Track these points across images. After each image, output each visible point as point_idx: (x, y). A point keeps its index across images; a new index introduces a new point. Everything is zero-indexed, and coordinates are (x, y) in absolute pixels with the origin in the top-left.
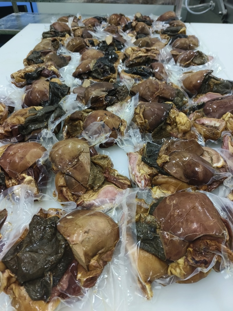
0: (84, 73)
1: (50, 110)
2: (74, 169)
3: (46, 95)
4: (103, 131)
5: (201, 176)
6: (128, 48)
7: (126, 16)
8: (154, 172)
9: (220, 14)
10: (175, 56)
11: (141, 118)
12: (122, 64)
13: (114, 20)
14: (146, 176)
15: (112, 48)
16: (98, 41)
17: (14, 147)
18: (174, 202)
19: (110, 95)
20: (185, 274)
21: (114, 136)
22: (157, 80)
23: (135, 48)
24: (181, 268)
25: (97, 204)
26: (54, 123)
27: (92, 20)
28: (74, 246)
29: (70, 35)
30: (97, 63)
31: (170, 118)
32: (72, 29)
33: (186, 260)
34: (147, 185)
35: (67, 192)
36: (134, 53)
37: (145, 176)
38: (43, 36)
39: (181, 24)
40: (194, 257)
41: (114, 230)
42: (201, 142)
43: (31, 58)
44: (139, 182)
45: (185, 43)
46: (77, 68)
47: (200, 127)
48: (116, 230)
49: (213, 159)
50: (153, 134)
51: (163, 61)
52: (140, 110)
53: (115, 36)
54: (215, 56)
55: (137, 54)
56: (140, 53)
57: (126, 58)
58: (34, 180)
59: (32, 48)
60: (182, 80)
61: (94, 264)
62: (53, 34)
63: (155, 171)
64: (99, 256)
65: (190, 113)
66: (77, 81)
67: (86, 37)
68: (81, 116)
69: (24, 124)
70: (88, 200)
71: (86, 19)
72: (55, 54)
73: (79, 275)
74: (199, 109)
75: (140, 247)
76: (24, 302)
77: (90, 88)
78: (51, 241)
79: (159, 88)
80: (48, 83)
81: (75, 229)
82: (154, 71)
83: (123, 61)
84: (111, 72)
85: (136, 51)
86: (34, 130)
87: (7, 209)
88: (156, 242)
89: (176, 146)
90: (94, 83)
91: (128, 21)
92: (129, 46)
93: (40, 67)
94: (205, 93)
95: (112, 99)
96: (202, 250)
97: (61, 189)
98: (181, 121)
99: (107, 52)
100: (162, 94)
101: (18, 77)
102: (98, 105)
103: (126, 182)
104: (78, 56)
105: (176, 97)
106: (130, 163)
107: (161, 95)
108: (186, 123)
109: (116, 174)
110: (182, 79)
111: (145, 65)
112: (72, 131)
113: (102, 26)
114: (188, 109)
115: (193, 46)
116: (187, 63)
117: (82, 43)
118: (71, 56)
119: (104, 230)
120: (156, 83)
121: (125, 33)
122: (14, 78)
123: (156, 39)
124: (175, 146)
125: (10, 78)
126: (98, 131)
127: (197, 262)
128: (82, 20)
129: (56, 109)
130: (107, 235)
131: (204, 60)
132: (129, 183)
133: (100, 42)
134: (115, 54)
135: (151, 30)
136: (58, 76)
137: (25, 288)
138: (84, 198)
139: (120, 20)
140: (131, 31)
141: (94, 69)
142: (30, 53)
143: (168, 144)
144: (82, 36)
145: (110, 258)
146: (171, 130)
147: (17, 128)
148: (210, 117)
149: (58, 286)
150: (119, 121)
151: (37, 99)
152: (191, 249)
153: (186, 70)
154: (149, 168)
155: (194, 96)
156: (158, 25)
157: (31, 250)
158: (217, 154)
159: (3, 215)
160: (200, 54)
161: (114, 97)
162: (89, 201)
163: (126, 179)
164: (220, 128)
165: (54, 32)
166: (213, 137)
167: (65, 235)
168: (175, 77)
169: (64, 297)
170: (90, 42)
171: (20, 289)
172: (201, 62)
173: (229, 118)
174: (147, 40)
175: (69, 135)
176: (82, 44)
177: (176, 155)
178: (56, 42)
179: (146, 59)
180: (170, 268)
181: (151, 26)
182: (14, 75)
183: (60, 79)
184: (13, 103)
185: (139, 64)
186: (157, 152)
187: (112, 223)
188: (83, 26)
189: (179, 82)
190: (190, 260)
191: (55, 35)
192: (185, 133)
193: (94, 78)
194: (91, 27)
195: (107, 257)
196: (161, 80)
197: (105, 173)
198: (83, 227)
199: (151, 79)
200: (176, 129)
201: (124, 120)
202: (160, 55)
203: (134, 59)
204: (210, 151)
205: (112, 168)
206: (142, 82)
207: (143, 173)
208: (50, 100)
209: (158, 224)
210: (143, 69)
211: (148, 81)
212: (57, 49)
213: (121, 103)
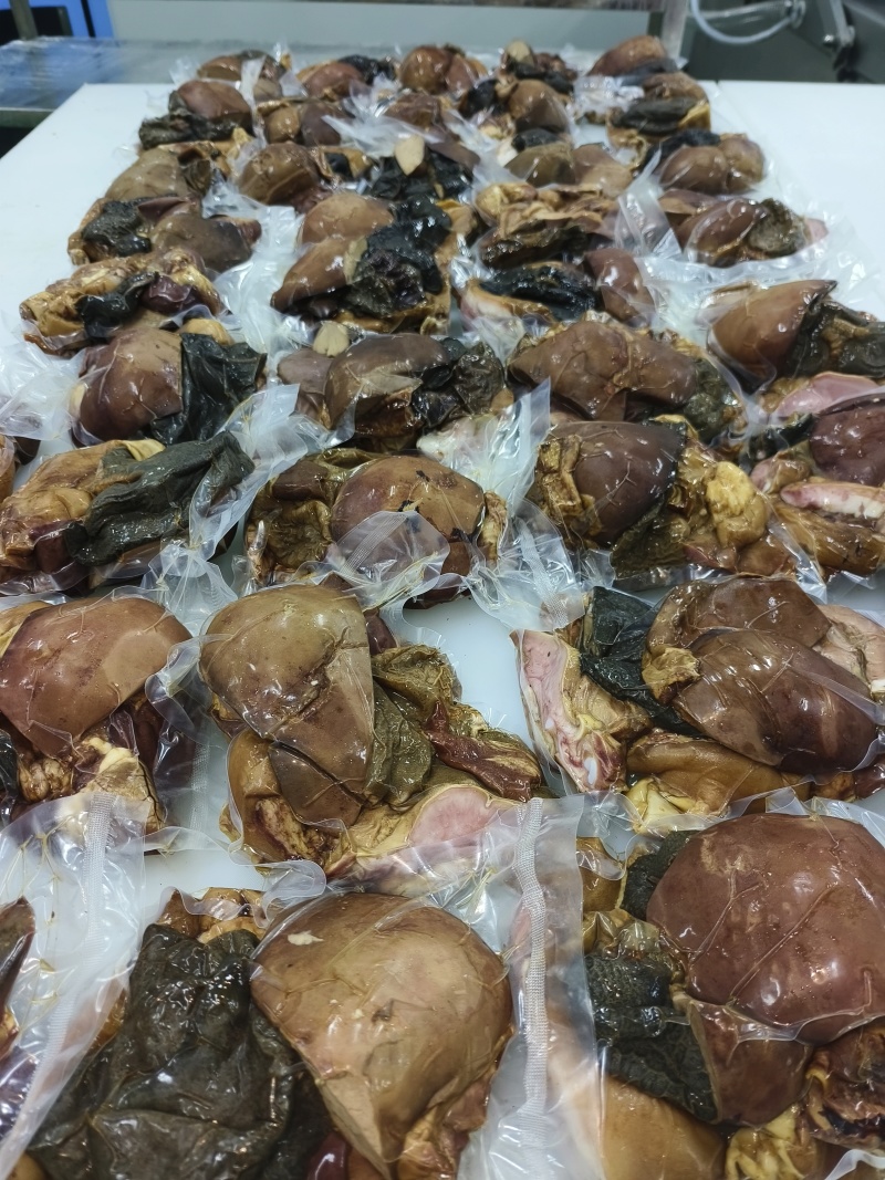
0: (321, 297)
1: (194, 461)
2: (308, 720)
3: (169, 388)
4: (414, 545)
5: (829, 731)
6: (490, 188)
7: (469, 54)
8: (637, 723)
9: (828, 45)
10: (676, 220)
11: (565, 491)
12: (467, 252)
13: (421, 72)
14: (607, 742)
15: (421, 186)
16: (364, 158)
17: (49, 622)
18: (739, 865)
19: (430, 386)
20: (802, 1176)
21: (459, 563)
22: (615, 323)
23: (519, 186)
24: (783, 1153)
25: (409, 868)
26: (209, 515)
27: (335, 71)
28: (333, 1082)
29: (250, 132)
30: (367, 251)
31: (682, 485)
32: (260, 110)
33: (805, 1120)
34: (610, 780)
35: (281, 820)
36: (514, 210)
37: (599, 742)
38: (142, 137)
39: (687, 87)
40: (835, 1106)
41: (490, 992)
42: (816, 588)
43: (101, 233)
44: (573, 762)
45: (712, 166)
46: (291, 274)
47: (802, 521)
48: (500, 990)
49: (868, 659)
50: (615, 553)
51: (631, 240)
52: (561, 457)
53: (433, 139)
54: (829, 217)
55: (527, 212)
56: (537, 210)
57: (481, 227)
58: (138, 766)
59: (99, 190)
60: (711, 321)
61: (420, 1159)
62: (181, 127)
64: (436, 1116)
65: (757, 460)
66: (293, 327)
67: (316, 141)
68: (322, 481)
69: (88, 520)
70: (374, 852)
71: (312, 68)
72: (195, 214)
74: (792, 443)
75: (606, 1069)
77: (351, 363)
78: (227, 1053)
79: (627, 359)
80: (175, 340)
81: (334, 1001)
82: (599, 284)
83: (470, 240)
84: (425, 290)
85: (522, 200)
86: (129, 546)
87: (31, 902)
88: (674, 1046)
89: (719, 606)
90: (362, 336)
91: (477, 76)
92: (493, 180)
93: (137, 269)
94: (810, 374)
95: (438, 402)
96: (866, 1073)
97: (258, 808)
98: (727, 499)
99: (406, 206)
100: (640, 382)
101: (51, 312)
102: (384, 428)
103: (520, 763)
104: (289, 222)
105: (695, 393)
106: (528, 677)
107: (635, 385)
108: (747, 505)
109: (475, 729)
110: (712, 315)
111: (559, 258)
112: (286, 542)
113: (375, 95)
114: (745, 441)
115: (744, 176)
116: (727, 247)
117: (302, 167)
118: (261, 222)
119: (451, 999)
120: (615, 339)
121: (471, 126)
122: (35, 318)
123: (597, 148)
124: (712, 608)
125: (19, 317)
126: (393, 546)
127: (849, 1128)
128: (295, 70)
129: (217, 454)
130: (467, 1021)
131: (792, 235)
132: (533, 771)
133: (374, 163)
134: (437, 212)
135: (570, 111)
136: (213, 306)
138: (357, 847)
139: (446, 69)
140: (493, 114)
141: (359, 279)
142: (93, 210)
143: (683, 604)
144: (299, 139)
145: (481, 1117)
146: (687, 538)
147: (56, 539)
148: (841, 479)
150: (476, 502)
151: (133, 407)
152: (823, 1076)
153: (723, 277)
154: (613, 703)
155: (762, 389)
156: (597, 89)
157: (148, 1099)
158: (883, 635)
159: (13, 928)
160: (776, 214)
161: (448, 395)
162: (378, 857)
163: (519, 748)
164: (883, 525)
165: (187, 119)
166: (855, 562)
167: (288, 1030)
168: (683, 308)
170: (334, 164)
172: (782, 245)
174: (562, 156)
175: (271, 561)
176: (302, 171)
177: (725, 651)
178: (196, 162)
179: (563, 232)
180: (737, 1152)
181: (571, 94)
182: (33, 305)
183: (223, 320)
184: (35, 422)
185: (537, 254)
186: (637, 633)
187: (482, 961)
188: (300, 94)
189: (699, 327)
190: (822, 1121)
191: (189, 132)
192: (745, 545)
193: (361, 314)
194: (332, 100)
195: (466, 1112)
196: (628, 320)
197: (430, 727)
198: (365, 993)
199: (594, 318)
200: (707, 532)
201: (493, 494)
202: (619, 217)
203: (515, 233)
204: (853, 623)
205: (455, 700)
206: (558, 331)
207: (590, 727)
208: (187, 410)
209: (675, 960)
210: (555, 276)
211: (581, 329)
212: (201, 193)
213: (473, 418)
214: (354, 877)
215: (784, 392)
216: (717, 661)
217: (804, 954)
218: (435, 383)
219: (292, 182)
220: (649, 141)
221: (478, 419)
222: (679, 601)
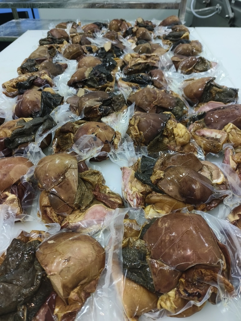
0: (80, 82)
1: (38, 122)
2: (59, 187)
3: (37, 105)
4: (94, 144)
5: (198, 193)
6: (127, 55)
7: (127, 21)
8: (148, 190)
9: (227, 18)
10: (175, 63)
11: (135, 130)
12: (120, 71)
13: (114, 26)
14: (139, 194)
15: (110, 55)
16: (97, 48)
18: (166, 225)
19: (105, 104)
20: (176, 307)
21: (106, 149)
22: (155, 88)
23: (135, 54)
24: (172, 301)
25: (83, 226)
26: (42, 136)
27: (91, 26)
28: (52, 276)
29: (68, 42)
30: (93, 71)
31: (167, 129)
32: (71, 36)
33: (178, 292)
34: (139, 204)
35: (51, 213)
36: (133, 60)
37: (137, 194)
38: (40, 43)
39: (183, 29)
40: (187, 289)
41: (99, 257)
42: (200, 156)
43: (25, 67)
44: (131, 200)
45: (188, 49)
46: (72, 77)
47: (200, 139)
48: (102, 256)
49: (213, 175)
50: (148, 147)
51: (163, 68)
52: (135, 122)
53: (114, 43)
54: (219, 62)
55: (136, 61)
56: (139, 60)
57: (124, 65)
58: (17, 199)
59: (27, 57)
60: (183, 88)
61: (74, 298)
62: (50, 40)
63: (148, 188)
64: (81, 287)
65: (190, 124)
66: (72, 90)
67: (85, 44)
68: (72, 128)
69: (11, 137)
70: (74, 221)
71: (86, 26)
72: (51, 62)
73: (57, 310)
74: (199, 119)
75: (126, 277)
77: (84, 98)
78: (28, 270)
79: (157, 98)
80: (40, 93)
81: (55, 256)
82: (153, 78)
83: (121, 69)
84: (107, 80)
85: (135, 58)
86: (20, 144)
88: (144, 271)
89: (173, 160)
90: (88, 92)
91: (128, 27)
92: (129, 53)
93: (33, 75)
94: (207, 102)
95: (107, 109)
96: (195, 280)
97: (45, 209)
98: (179, 133)
99: (105, 59)
100: (160, 103)
101: (10, 86)
102: (92, 115)
103: (117, 200)
104: (75, 64)
105: (175, 106)
106: (123, 179)
107: (159, 104)
108: (184, 135)
109: (107, 192)
111: (144, 72)
112: (63, 144)
113: (101, 32)
114: (188, 119)
115: (196, 51)
116: (189, 69)
118: (68, 64)
119: (87, 257)
120: (154, 92)
121: (125, 39)
122: (6, 88)
123: (157, 45)
124: (171, 160)
125: (2, 87)
126: (89, 144)
127: (190, 295)
128: (82, 26)
129: (45, 121)
130: (91, 263)
131: (206, 66)
132: (119, 202)
133: (99, 49)
134: (113, 61)
135: (153, 36)
136: (51, 85)
138: (69, 220)
139: (121, 25)
140: (132, 36)
141: (89, 78)
142: (24, 61)
143: (163, 159)
144: (81, 43)
145: (94, 289)
146: (168, 143)
147: (2, 142)
148: (212, 129)
150: (112, 133)
151: (28, 110)
152: (183, 280)
153: (187, 77)
154: (142, 185)
155: (195, 106)
156: (160, 30)
157: (5, 280)
158: (217, 168)
160: (203, 60)
161: (110, 107)
162: (75, 223)
163: (118, 197)
164: (221, 140)
165: (52, 38)
166: (213, 150)
167: (42, 264)
168: (176, 85)
170: (88, 49)
172: (204, 69)
173: (231, 129)
174: (148, 46)
175: (59, 149)
176: (79, 51)
177: (172, 171)
178: (52, 49)
179: (145, 66)
180: (160, 301)
181: (153, 31)
182: (5, 84)
183: (54, 88)
184: (3, 114)
185: (139, 71)
186: (152, 167)
187: (98, 249)
188: (82, 32)
189: (179, 90)
190: (182, 293)
191: (52, 42)
192: (183, 145)
193: (90, 87)
194: (90, 34)
195: (90, 288)
197: (95, 191)
198: (63, 255)
199: (149, 87)
200: (174, 142)
201: (118, 132)
202: (160, 62)
203: (133, 66)
204: (210, 165)
205: (103, 184)
206: (140, 90)
207: (135, 191)
208: (42, 111)
209: (148, 250)
210: (141, 77)
211: (145, 90)
212: (53, 57)
213: (116, 113)
214: (69, 228)
215: (200, 106)
216: (169, 173)
217: (178, 247)
219: (76, 54)
220: (173, 43)
221: (117, 113)
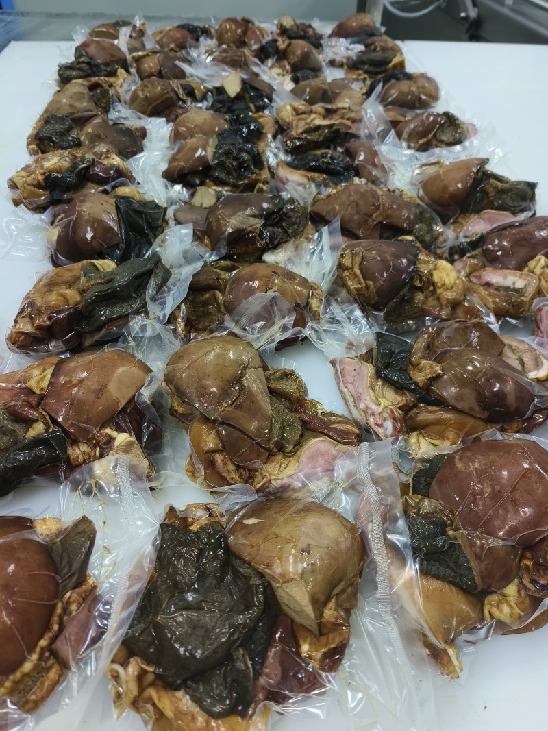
0: (195, 172)
1: (141, 269)
2: (236, 408)
3: (112, 229)
4: (276, 313)
5: (511, 399)
6: (284, 106)
7: (256, 23)
8: (411, 401)
9: (463, 18)
10: (394, 124)
11: (356, 279)
13: (229, 34)
14: (396, 411)
15: (241, 105)
16: (202, 87)
17: (72, 365)
18: (477, 465)
19: (269, 223)
22: (370, 184)
23: (301, 105)
24: (512, 603)
25: (298, 484)
27: (176, 34)
29: (128, 71)
30: (219, 145)
31: (419, 274)
32: (133, 58)
33: (522, 586)
34: (399, 432)
35: (225, 464)
36: (301, 119)
37: (392, 412)
38: (60, 75)
39: (389, 45)
40: (537, 578)
41: (355, 540)
42: (491, 324)
43: (48, 135)
44: (377, 424)
45: (410, 92)
46: (173, 159)
47: (483, 292)
48: (359, 539)
49: (525, 362)
50: (385, 313)
51: (370, 136)
52: (352, 260)
53: (244, 76)
55: (309, 120)
56: (314, 119)
57: (281, 129)
58: (136, 442)
60: (420, 183)
61: (331, 620)
62: (85, 68)
63: (410, 398)
64: (337, 601)
65: (455, 259)
66: (179, 191)
67: (171, 77)
68: (218, 279)
70: (280, 477)
71: (161, 32)
72: (105, 122)
73: (305, 648)
74: (473, 249)
75: (420, 570)
76: (191, 724)
77: (222, 211)
79: (380, 205)
80: (110, 200)
81: (279, 547)
82: (356, 162)
83: (274, 137)
84: (255, 168)
85: (304, 113)
86: (109, 320)
87: (90, 518)
88: (452, 555)
89: (447, 338)
91: (264, 37)
92: (285, 100)
93: (77, 157)
94: (478, 212)
97: (212, 458)
98: (444, 281)
99: (235, 117)
100: (388, 218)
102: (245, 249)
103: (350, 427)
104: (164, 127)
105: (417, 224)
106: (344, 384)
107: (384, 220)
108: (455, 283)
109: (320, 412)
110: (420, 180)
112: (197, 316)
113: (203, 49)
114: (445, 250)
115: (428, 99)
116: (424, 140)
117: (168, 93)
118: (146, 128)
119: (338, 543)
120: (372, 193)
121: (265, 68)
122: (18, 188)
123: (342, 82)
124: (444, 339)
125: (8, 187)
126: (263, 313)
127: (543, 588)
128: (150, 33)
129: (155, 265)
130: (347, 553)
131: (460, 133)
132: (356, 430)
133: (209, 90)
134: (255, 120)
135: (322, 58)
136: (130, 179)
137: (187, 693)
138: (270, 475)
139: (245, 33)
140: (277, 60)
141: (216, 162)
142: (39, 120)
144: (160, 75)
145: (355, 602)
146: (423, 303)
148: (501, 268)
149: (260, 677)
150: (306, 288)
152: (529, 563)
153: (424, 157)
154: (396, 392)
155: (452, 221)
156: (336, 45)
158: (532, 350)
160: (450, 121)
161: (279, 228)
162: (282, 479)
163: (346, 420)
164: (526, 292)
165: (88, 63)
166: (513, 313)
167: (256, 563)
168: (403, 175)
169: (280, 700)
170: (186, 91)
171: (176, 697)
172: (455, 139)
173: (543, 268)
174: (322, 86)
175: (189, 327)
176: (168, 95)
177: (455, 360)
178: (99, 90)
179: (330, 132)
180: (489, 606)
181: (320, 48)
182: (16, 180)
183: (137, 187)
185: (317, 145)
188: (155, 48)
189: (413, 187)
190: (530, 586)
191: (90, 71)
192: (455, 305)
193: (220, 182)
194: (176, 52)
195: (349, 600)
196: (374, 181)
197: (296, 411)
198: (295, 542)
199: (358, 182)
200: (434, 299)
201: (314, 283)
202: (363, 123)
203: (302, 133)
204: (515, 344)
205: (306, 397)
206: (338, 190)
207: (386, 404)
208: (124, 242)
209: (447, 516)
210: (331, 158)
211: (352, 188)
212: (106, 110)
213: (294, 242)
214: (269, 491)
215: (463, 222)
216: (451, 365)
217: (516, 503)
218: (271, 222)
219: (162, 102)
220: (370, 77)
221: (297, 242)
222: (426, 336)
